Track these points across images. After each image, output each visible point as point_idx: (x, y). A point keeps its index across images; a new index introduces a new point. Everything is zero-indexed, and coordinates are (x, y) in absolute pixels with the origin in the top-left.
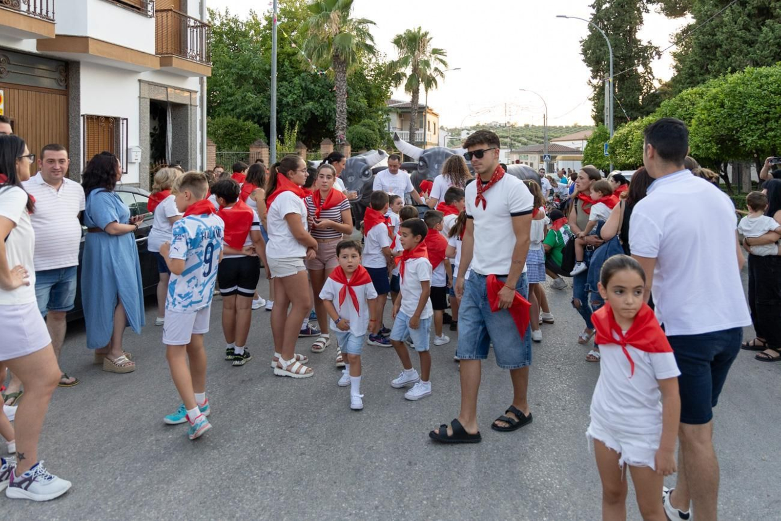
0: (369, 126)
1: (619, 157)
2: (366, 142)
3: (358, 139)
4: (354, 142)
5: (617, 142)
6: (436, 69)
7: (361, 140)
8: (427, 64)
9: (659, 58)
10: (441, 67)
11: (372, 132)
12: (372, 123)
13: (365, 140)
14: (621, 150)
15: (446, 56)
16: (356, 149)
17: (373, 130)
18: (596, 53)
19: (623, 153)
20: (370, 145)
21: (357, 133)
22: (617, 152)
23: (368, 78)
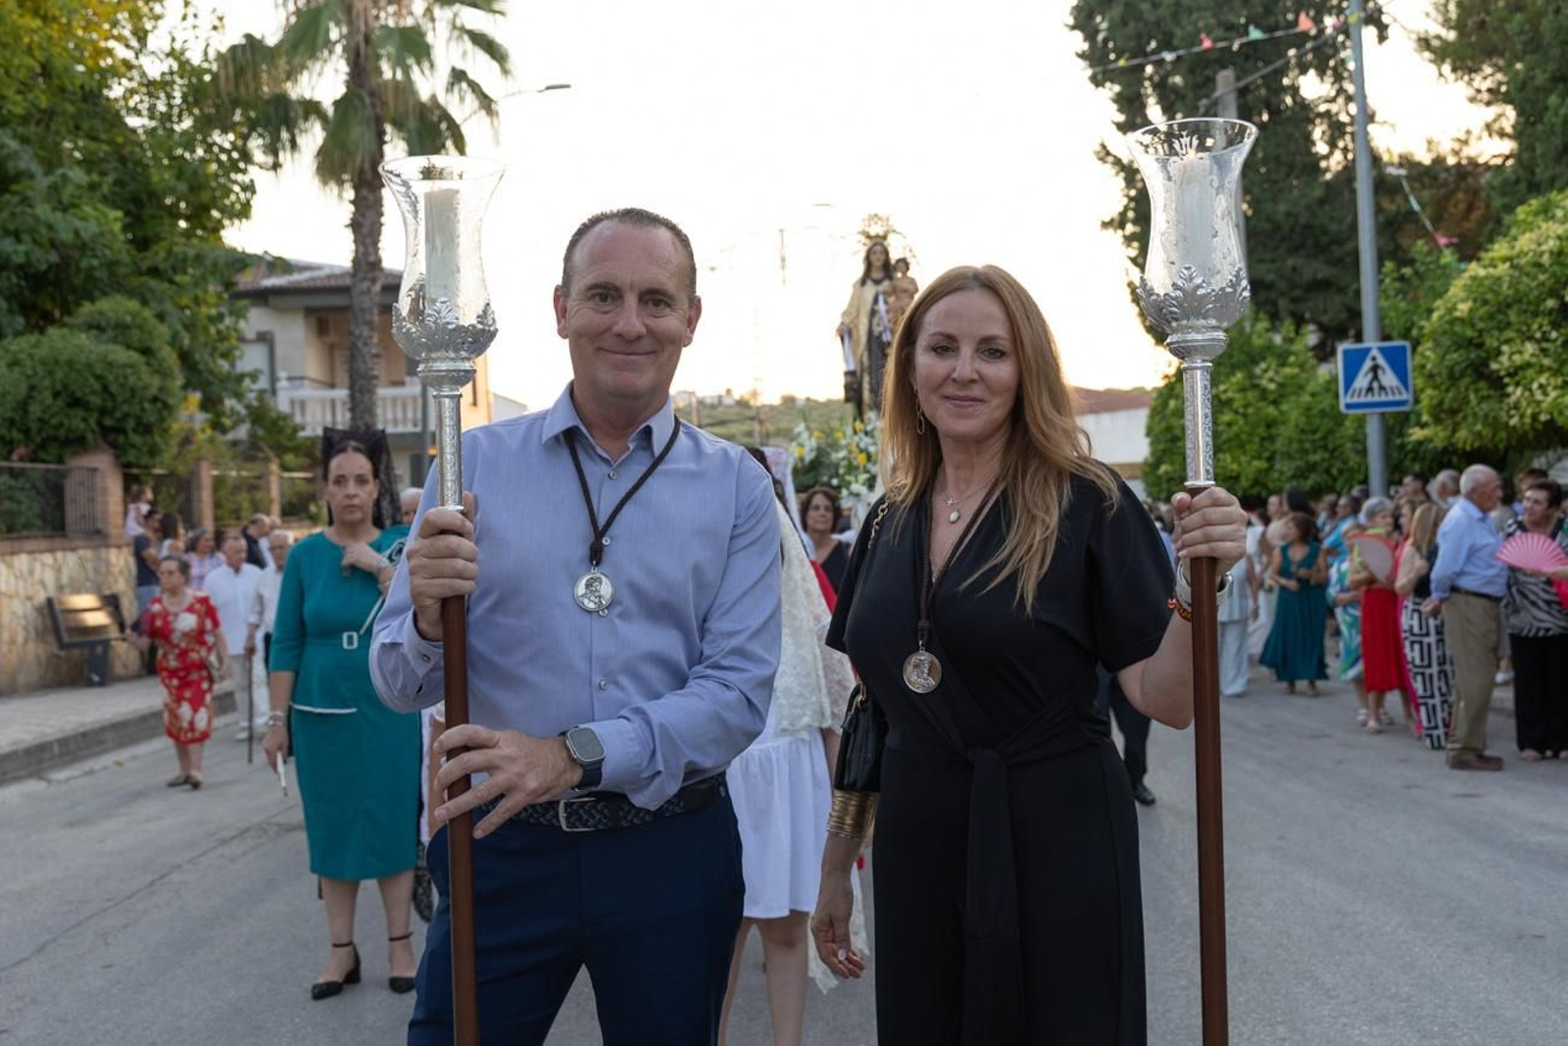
0: (120, 331)
1: (1516, 393)
2: (103, 412)
3: (56, 395)
4: (35, 409)
5: (1505, 306)
6: (458, 76)
7: (76, 402)
8: (414, 45)
9: (1382, 38)
10: (481, 67)
11: (135, 357)
12: (134, 315)
13: (95, 400)
14: (1530, 348)
15: (502, 13)
16: (54, 450)
17: (146, 351)
18: (1139, 18)
19: (1542, 370)
20: (130, 424)
21: (50, 365)
22: (1501, 364)
23: (132, 121)
